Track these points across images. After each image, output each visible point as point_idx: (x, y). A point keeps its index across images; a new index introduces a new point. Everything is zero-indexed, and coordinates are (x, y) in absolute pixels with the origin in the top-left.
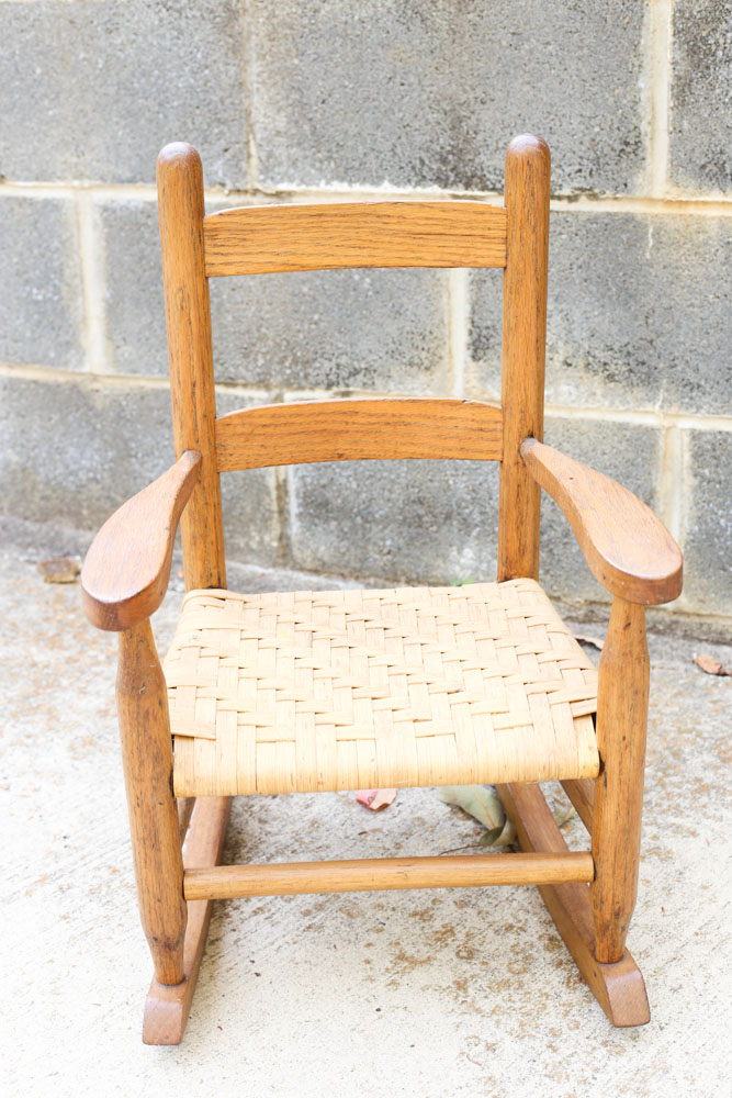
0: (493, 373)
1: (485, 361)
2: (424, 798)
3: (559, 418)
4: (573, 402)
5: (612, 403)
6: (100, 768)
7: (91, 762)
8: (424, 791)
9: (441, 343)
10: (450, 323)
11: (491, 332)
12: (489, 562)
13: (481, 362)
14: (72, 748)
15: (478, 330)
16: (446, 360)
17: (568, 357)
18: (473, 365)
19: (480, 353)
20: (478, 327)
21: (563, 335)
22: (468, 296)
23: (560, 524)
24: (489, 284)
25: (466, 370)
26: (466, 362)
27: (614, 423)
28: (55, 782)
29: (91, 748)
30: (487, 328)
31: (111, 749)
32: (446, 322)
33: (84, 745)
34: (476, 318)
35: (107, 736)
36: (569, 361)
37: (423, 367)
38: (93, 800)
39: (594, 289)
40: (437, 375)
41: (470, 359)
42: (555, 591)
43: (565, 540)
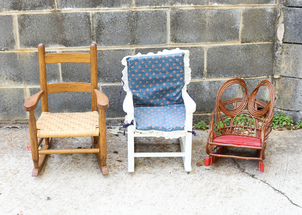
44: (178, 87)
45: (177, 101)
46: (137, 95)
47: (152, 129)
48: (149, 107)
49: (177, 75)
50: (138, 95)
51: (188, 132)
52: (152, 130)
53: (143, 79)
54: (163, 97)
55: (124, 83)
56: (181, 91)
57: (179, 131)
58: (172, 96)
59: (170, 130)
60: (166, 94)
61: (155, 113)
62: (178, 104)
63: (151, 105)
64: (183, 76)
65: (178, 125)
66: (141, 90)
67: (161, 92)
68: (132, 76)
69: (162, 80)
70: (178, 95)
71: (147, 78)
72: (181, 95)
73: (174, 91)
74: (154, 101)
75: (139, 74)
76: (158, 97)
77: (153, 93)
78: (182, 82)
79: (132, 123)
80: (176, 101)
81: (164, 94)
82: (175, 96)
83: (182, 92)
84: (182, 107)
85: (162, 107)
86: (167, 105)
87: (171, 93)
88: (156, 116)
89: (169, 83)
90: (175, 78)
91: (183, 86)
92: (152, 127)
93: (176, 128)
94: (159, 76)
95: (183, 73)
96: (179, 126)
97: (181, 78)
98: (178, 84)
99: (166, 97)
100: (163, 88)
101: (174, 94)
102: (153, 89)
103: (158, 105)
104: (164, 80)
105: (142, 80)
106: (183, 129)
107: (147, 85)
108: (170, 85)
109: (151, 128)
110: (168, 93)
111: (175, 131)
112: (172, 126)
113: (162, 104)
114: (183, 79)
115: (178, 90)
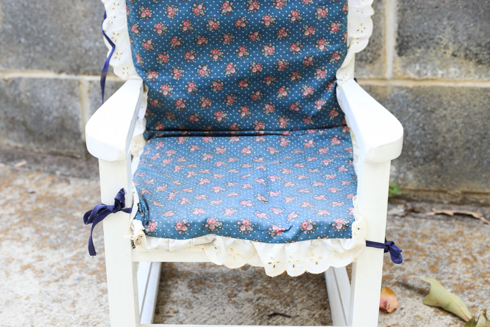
0: (410, 62)
1: (406, 56)
2: (416, 304)
3: (449, 87)
4: (457, 77)
5: (480, 77)
6: (211, 297)
7: (205, 294)
8: (414, 300)
9: (380, 47)
10: (385, 35)
11: (410, 39)
12: (405, 173)
13: (403, 57)
14: (190, 286)
15: (402, 38)
16: (382, 57)
17: (455, 52)
18: (398, 59)
19: (403, 51)
20: (402, 36)
21: (452, 39)
22: (396, 18)
23: (448, 148)
24: (409, 11)
25: (394, 62)
26: (394, 57)
27: (481, 88)
28: (186, 307)
29: (202, 286)
30: (407, 37)
31: (214, 286)
32: (383, 34)
33: (197, 284)
34: (401, 31)
35: (210, 278)
36: (455, 53)
37: (368, 62)
38: (214, 317)
39: (470, 11)
40: (377, 66)
41: (396, 55)
42: (444, 187)
43: (451, 157)
44: (323, 60)
45: (317, 116)
46: (165, 93)
47: (210, 232)
48: (210, 139)
49: (319, 11)
50: (166, 91)
51: (369, 244)
52: (210, 237)
53: (185, 29)
54: (264, 99)
55: (113, 45)
56: (335, 79)
57: (328, 241)
58: (300, 98)
59: (289, 235)
60: (277, 90)
61: (231, 160)
62: (322, 128)
63: (221, 131)
64: (341, 16)
65: (322, 215)
66: (177, 73)
67: (257, 79)
68: (144, 16)
69: (261, 33)
70: (322, 92)
71: (198, 23)
72: (335, 92)
73: (306, 78)
74: (231, 117)
75: (170, 9)
76: (244, 99)
77: (225, 86)
78: (337, 42)
79: (120, 204)
80: (314, 117)
81: (268, 88)
82: (312, 98)
83: (338, 82)
84: (335, 142)
85: (263, 139)
86: (279, 132)
87: (293, 86)
88: (234, 171)
89: (287, 45)
90: (312, 25)
91: (343, 59)
92: (210, 221)
93: (314, 227)
94: (249, 16)
95: (342, 7)
96: (328, 220)
97: (335, 27)
98: (322, 48)
99: (277, 102)
100: (264, 64)
101: (307, 91)
102: (224, 70)
103: (245, 132)
104: (269, 35)
105: (180, 34)
106: (346, 232)
107: (200, 50)
108: (291, 54)
109: (203, 228)
110: (284, 84)
111: (307, 243)
112: (296, 219)
113: (260, 126)
114: (343, 30)
115: (321, 75)
